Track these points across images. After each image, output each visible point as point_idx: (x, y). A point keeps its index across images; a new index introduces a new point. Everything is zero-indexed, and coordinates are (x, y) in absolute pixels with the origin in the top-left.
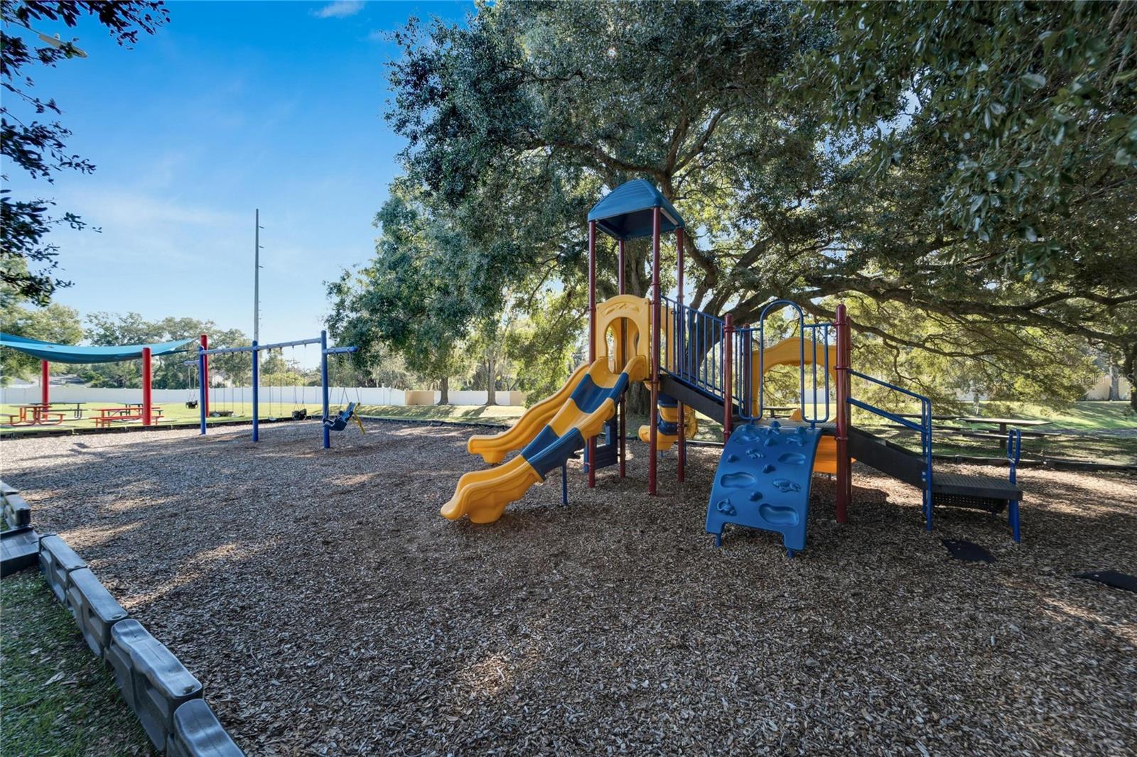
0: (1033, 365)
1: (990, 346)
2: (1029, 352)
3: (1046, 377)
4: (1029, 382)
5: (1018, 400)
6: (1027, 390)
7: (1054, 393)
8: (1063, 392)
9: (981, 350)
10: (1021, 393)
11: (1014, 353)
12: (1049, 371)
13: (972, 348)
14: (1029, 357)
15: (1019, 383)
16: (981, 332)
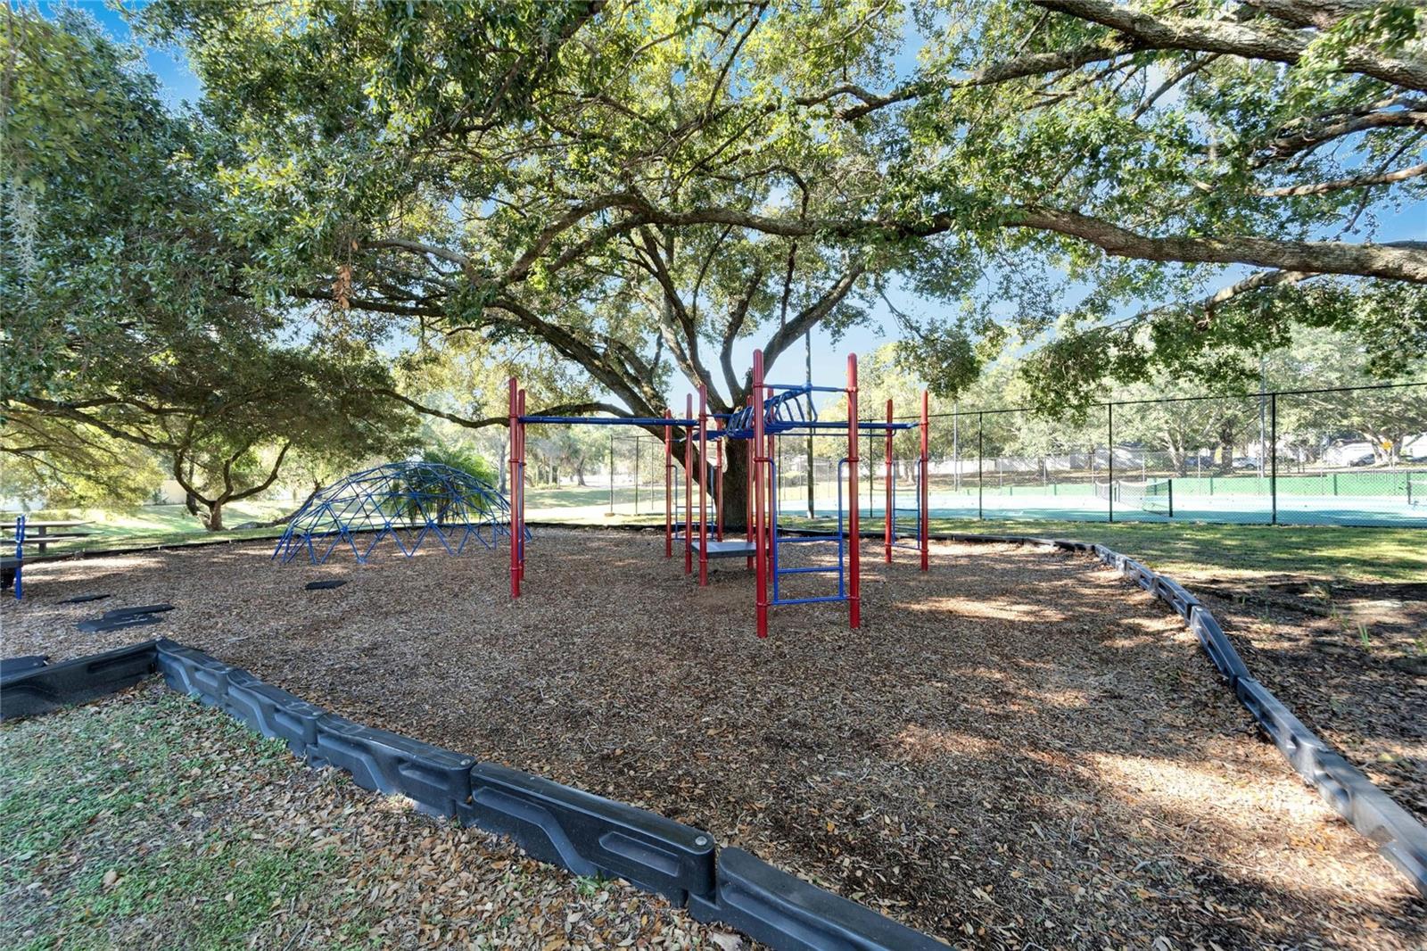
0: (96, 465)
1: (42, 441)
2: (92, 450)
3: (110, 478)
4: (91, 484)
5: (79, 505)
6: (90, 494)
7: (119, 496)
8: (129, 494)
9: (30, 444)
10: (81, 497)
11: (75, 452)
12: (114, 472)
13: (16, 441)
14: (89, 456)
15: (80, 486)
16: (28, 422)
